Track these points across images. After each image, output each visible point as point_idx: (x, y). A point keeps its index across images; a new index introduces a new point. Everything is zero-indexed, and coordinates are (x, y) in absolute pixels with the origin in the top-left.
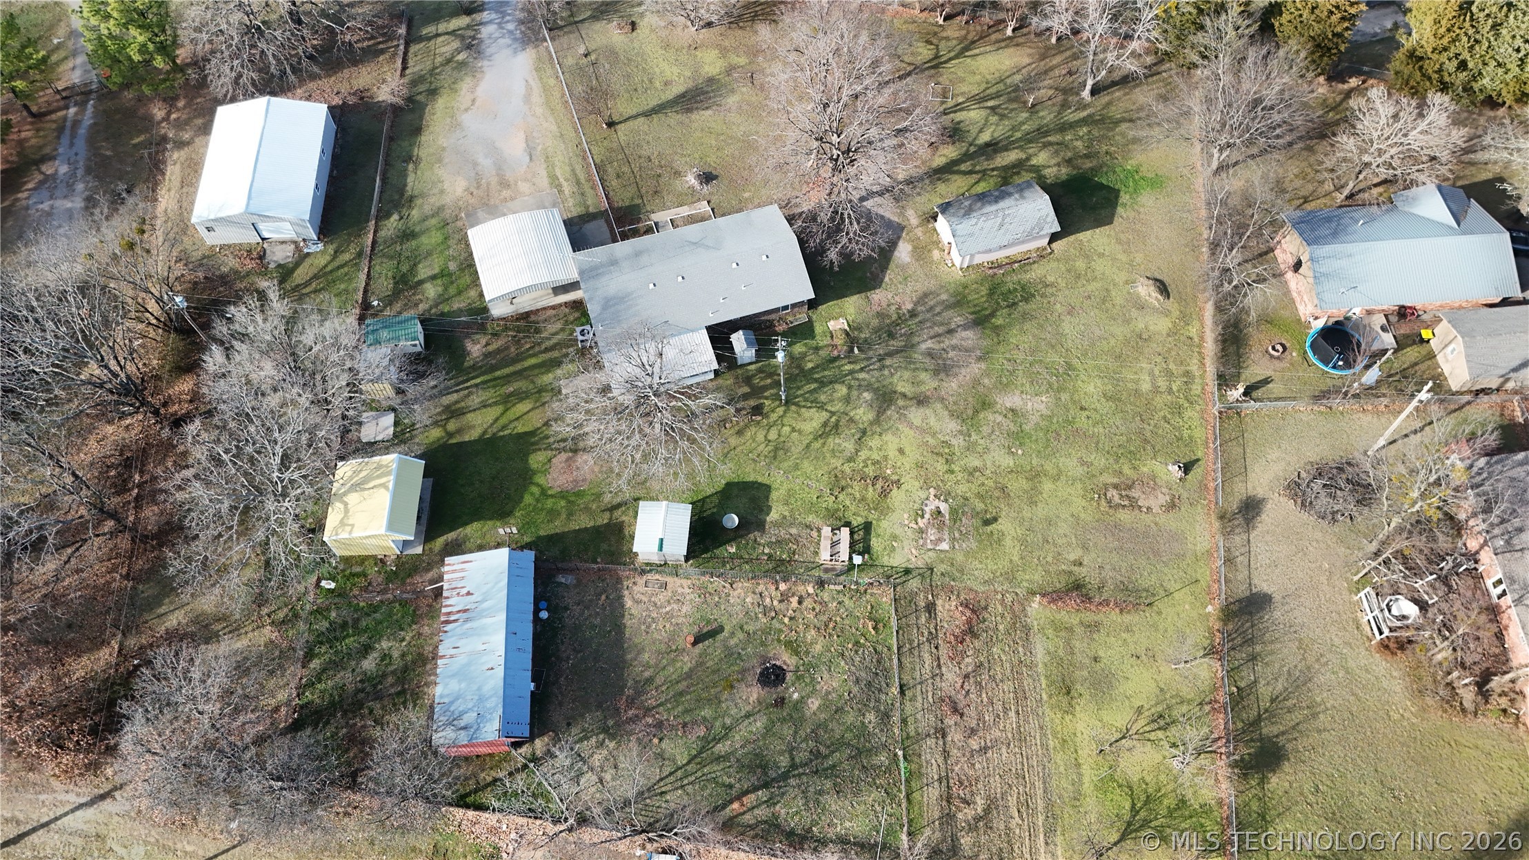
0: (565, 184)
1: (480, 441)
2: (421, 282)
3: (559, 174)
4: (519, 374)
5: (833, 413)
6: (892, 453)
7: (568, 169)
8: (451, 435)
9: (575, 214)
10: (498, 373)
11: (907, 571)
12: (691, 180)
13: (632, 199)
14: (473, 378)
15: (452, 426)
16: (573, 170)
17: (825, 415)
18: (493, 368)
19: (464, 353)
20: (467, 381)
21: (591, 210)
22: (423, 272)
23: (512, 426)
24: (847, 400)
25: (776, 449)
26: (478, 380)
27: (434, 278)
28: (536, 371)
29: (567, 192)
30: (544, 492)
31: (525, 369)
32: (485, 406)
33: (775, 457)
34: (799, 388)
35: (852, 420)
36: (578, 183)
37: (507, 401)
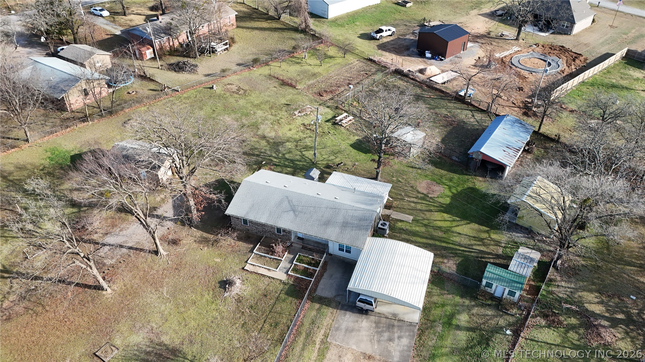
0: (318, 341)
1: (472, 222)
2: (468, 329)
3: (315, 354)
4: (432, 238)
5: (300, 151)
6: (294, 131)
7: (306, 354)
8: (487, 232)
9: (331, 310)
10: (444, 244)
11: (328, 107)
12: (238, 288)
13: (284, 301)
14: (459, 250)
15: (484, 235)
16: (303, 349)
17: (304, 153)
18: (445, 248)
19: (459, 266)
20: (463, 251)
21: (317, 306)
22: (463, 336)
23: (450, 219)
24: (290, 152)
25: (336, 154)
26: (458, 247)
27: (458, 328)
28: (421, 234)
29: (322, 332)
30: (450, 188)
31: (426, 238)
32: (460, 234)
33: (339, 152)
34: (303, 165)
35: (296, 146)
36: (308, 335)
37: (447, 231)
